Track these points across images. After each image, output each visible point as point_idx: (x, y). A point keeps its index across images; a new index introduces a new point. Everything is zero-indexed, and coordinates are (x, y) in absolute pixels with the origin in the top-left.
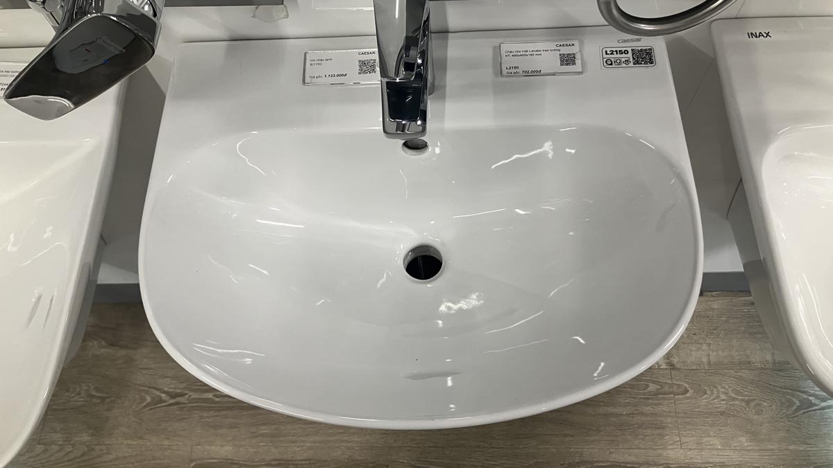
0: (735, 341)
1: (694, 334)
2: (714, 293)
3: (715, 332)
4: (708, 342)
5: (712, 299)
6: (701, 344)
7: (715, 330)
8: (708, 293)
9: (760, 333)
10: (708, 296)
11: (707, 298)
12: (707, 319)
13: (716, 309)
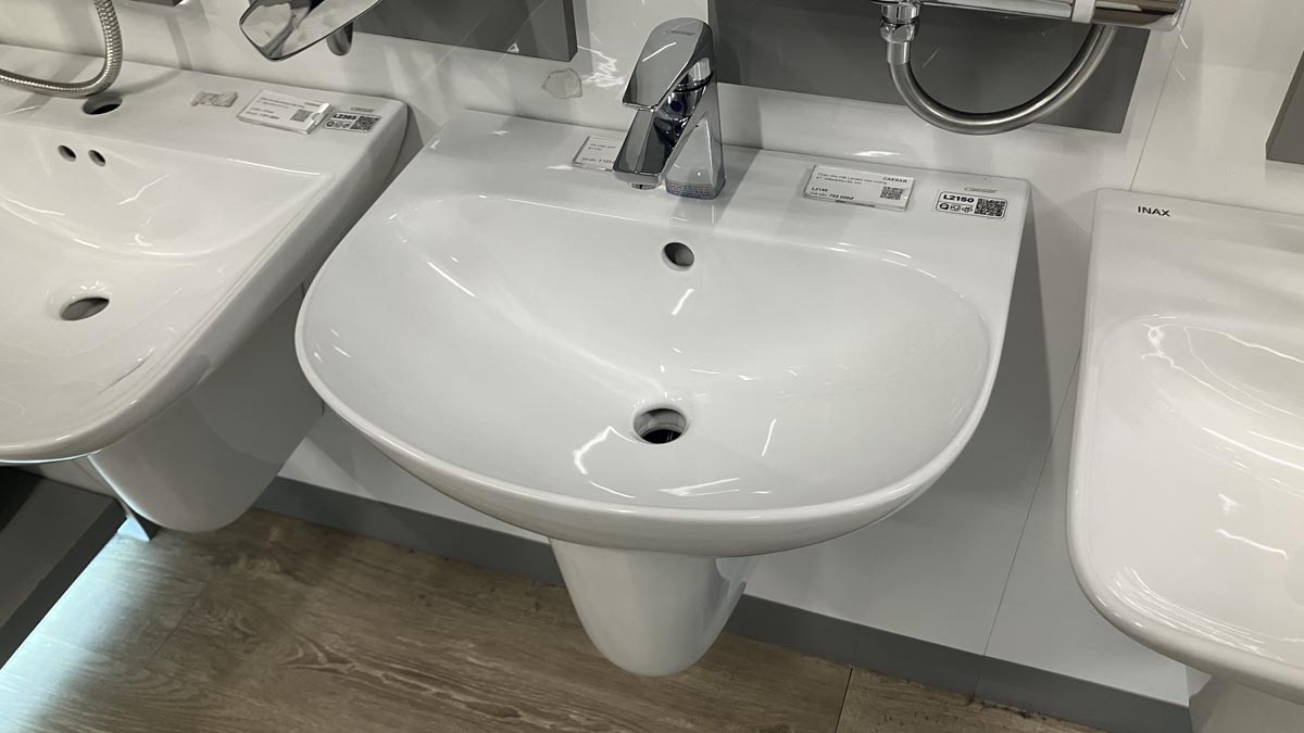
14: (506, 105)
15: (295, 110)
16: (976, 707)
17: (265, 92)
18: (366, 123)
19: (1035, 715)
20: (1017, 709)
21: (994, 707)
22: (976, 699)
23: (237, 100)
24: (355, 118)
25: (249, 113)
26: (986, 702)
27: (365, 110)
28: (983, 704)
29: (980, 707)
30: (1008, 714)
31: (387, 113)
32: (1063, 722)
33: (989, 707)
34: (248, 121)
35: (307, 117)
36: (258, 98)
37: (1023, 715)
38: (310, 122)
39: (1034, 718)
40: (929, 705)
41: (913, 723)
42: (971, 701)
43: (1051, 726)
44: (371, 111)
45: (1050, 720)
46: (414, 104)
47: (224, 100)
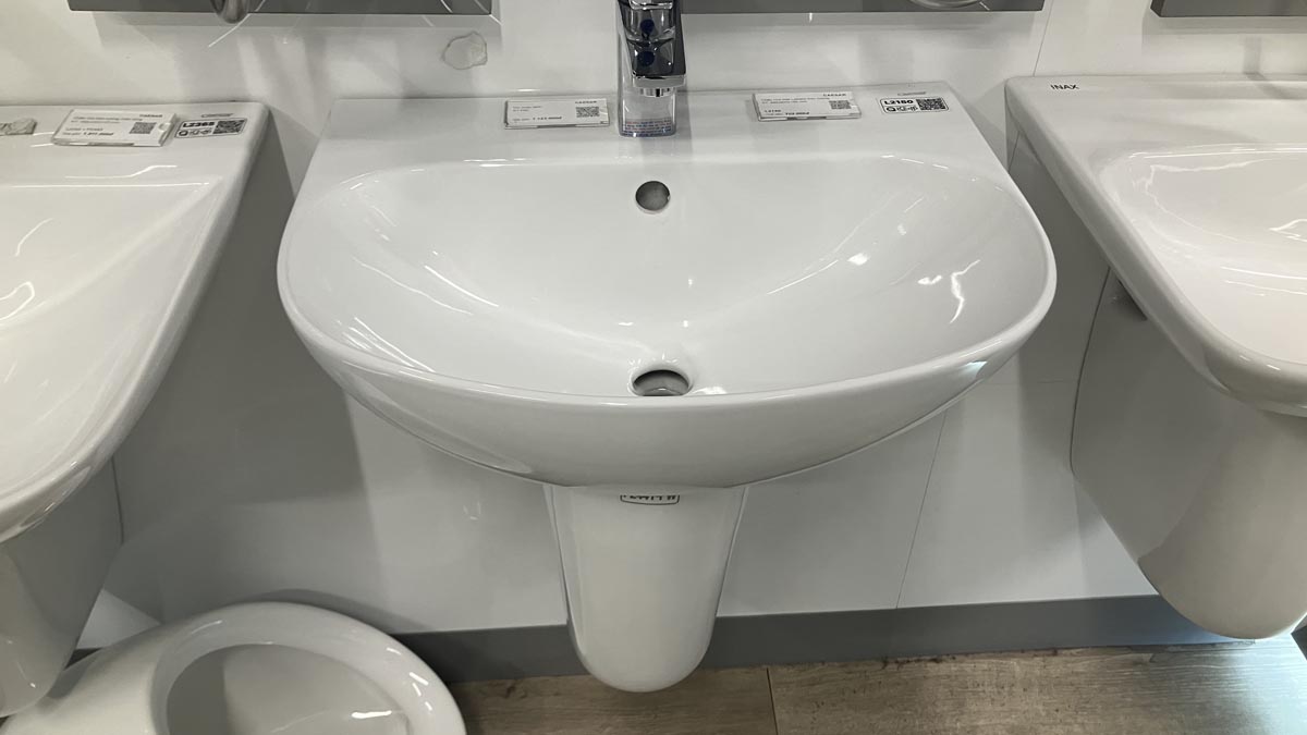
0: (1122, 718)
1: (1057, 711)
2: (1073, 651)
3: (1088, 706)
4: (1079, 720)
5: (1073, 659)
6: (1070, 724)
7: (1087, 702)
8: (1064, 652)
9: (1158, 706)
10: (1065, 655)
11: (1064, 658)
12: (1073, 688)
13: (1082, 673)
14: (393, 87)
15: (131, 124)
16: (892, 667)
17: (76, 111)
18: (233, 126)
19: (944, 657)
20: (928, 658)
21: (908, 662)
22: (889, 660)
23: (37, 127)
24: (212, 124)
25: (65, 134)
26: (899, 659)
27: (220, 115)
28: (897, 662)
29: (895, 666)
30: (922, 664)
31: (251, 116)
32: (971, 656)
33: (903, 663)
34: (67, 143)
35: (152, 128)
36: (71, 118)
37: (935, 660)
38: (158, 133)
39: (947, 662)
40: (850, 679)
41: (843, 700)
42: (886, 663)
43: (961, 662)
44: (228, 115)
45: (958, 658)
46: (276, 105)
47: (20, 127)
